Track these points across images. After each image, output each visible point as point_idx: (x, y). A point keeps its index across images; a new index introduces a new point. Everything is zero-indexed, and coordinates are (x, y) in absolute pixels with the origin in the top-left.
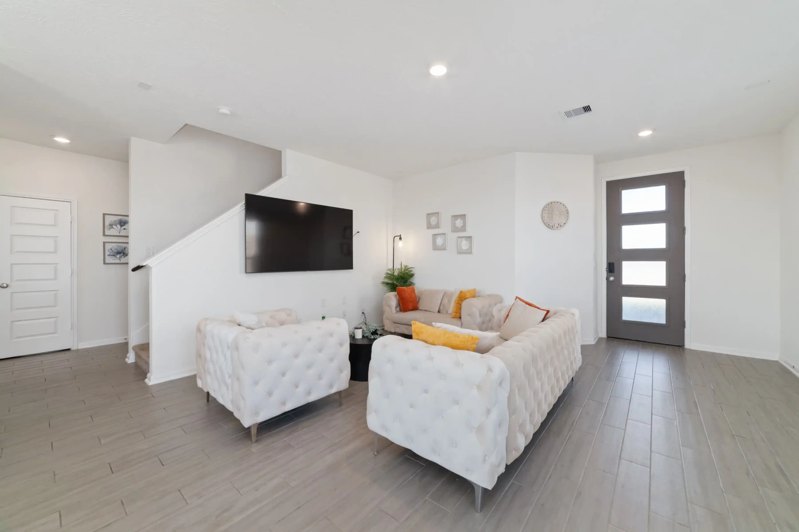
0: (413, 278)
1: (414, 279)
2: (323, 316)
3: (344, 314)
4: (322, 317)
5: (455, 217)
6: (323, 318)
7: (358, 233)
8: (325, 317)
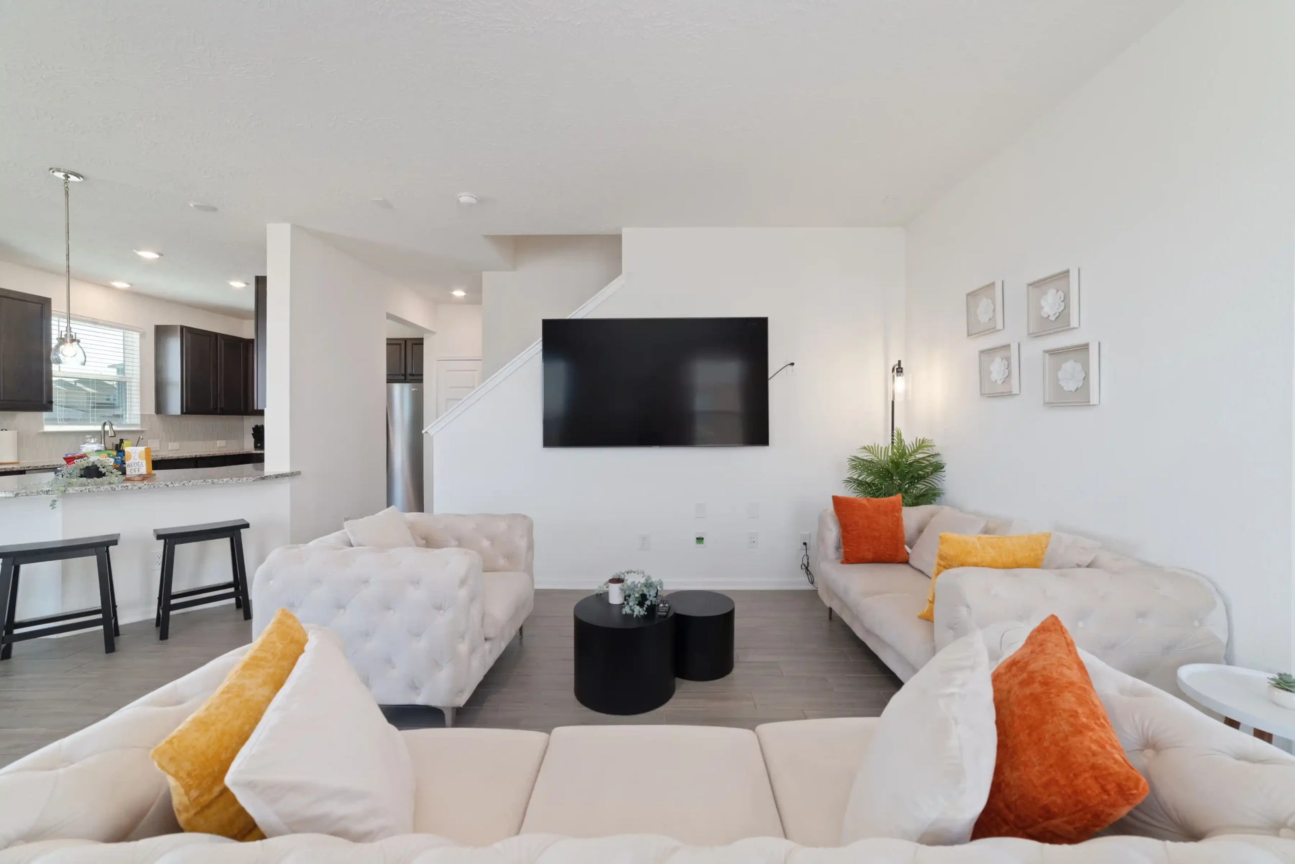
0: (938, 473)
1: (944, 479)
2: (698, 537)
3: (753, 540)
4: (697, 539)
5: (1039, 285)
6: (700, 540)
7: (790, 366)
8: (703, 539)
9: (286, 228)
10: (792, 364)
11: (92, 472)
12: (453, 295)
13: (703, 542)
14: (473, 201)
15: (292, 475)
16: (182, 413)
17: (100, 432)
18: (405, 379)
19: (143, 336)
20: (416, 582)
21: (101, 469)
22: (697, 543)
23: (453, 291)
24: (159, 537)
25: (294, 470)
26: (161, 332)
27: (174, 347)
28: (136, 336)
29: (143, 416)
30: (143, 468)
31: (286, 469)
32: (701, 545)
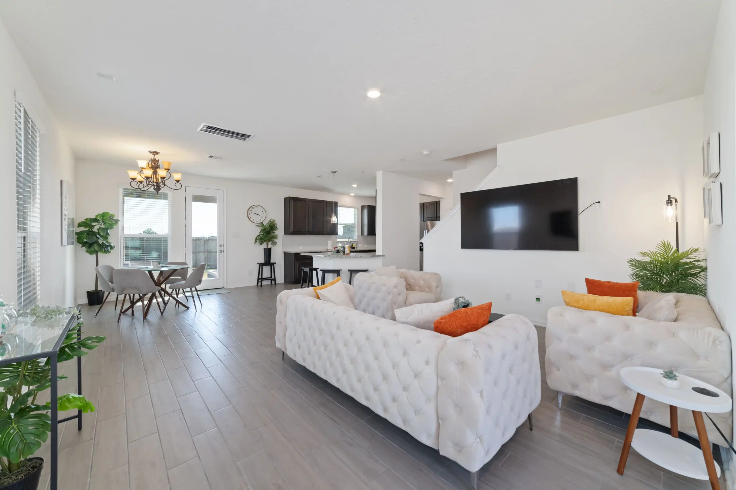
4: (536, 298)
6: (538, 299)
7: (597, 204)
8: (540, 299)
9: (381, 172)
10: (599, 202)
11: (338, 252)
12: (447, 181)
13: (540, 300)
14: (428, 153)
15: (383, 256)
16: (367, 235)
17: (348, 241)
18: (437, 219)
19: (358, 210)
20: (384, 285)
21: (340, 251)
22: (536, 301)
23: (447, 179)
24: (349, 271)
25: (383, 254)
26: (363, 207)
27: (365, 212)
28: (356, 210)
29: (358, 236)
30: (348, 252)
31: (381, 254)
32: (539, 302)
